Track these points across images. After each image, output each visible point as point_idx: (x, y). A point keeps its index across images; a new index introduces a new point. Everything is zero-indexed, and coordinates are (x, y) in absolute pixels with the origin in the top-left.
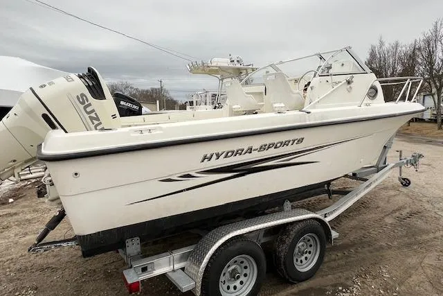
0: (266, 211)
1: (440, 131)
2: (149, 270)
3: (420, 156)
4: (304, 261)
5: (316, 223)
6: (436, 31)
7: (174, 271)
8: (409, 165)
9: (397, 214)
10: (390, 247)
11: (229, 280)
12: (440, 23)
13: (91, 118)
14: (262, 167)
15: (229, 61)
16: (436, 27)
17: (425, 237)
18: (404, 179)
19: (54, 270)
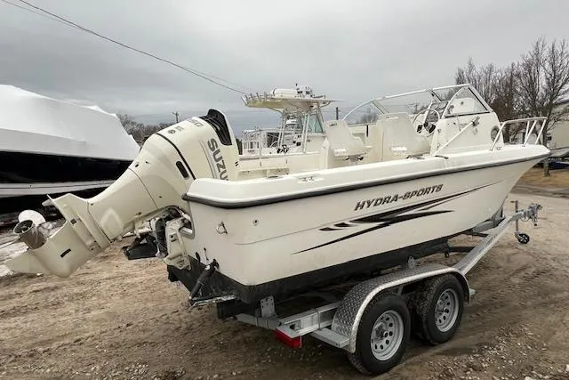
0: (383, 272)
1: (548, 178)
2: (296, 328)
3: (539, 207)
4: (443, 321)
5: (454, 277)
6: (537, 54)
7: (319, 329)
8: (527, 218)
9: (523, 274)
10: (525, 307)
11: (376, 339)
12: (541, 43)
13: (219, 166)
14: (407, 216)
15: (296, 91)
16: (537, 49)
17: (559, 295)
18: (521, 235)
19: (154, 344)
